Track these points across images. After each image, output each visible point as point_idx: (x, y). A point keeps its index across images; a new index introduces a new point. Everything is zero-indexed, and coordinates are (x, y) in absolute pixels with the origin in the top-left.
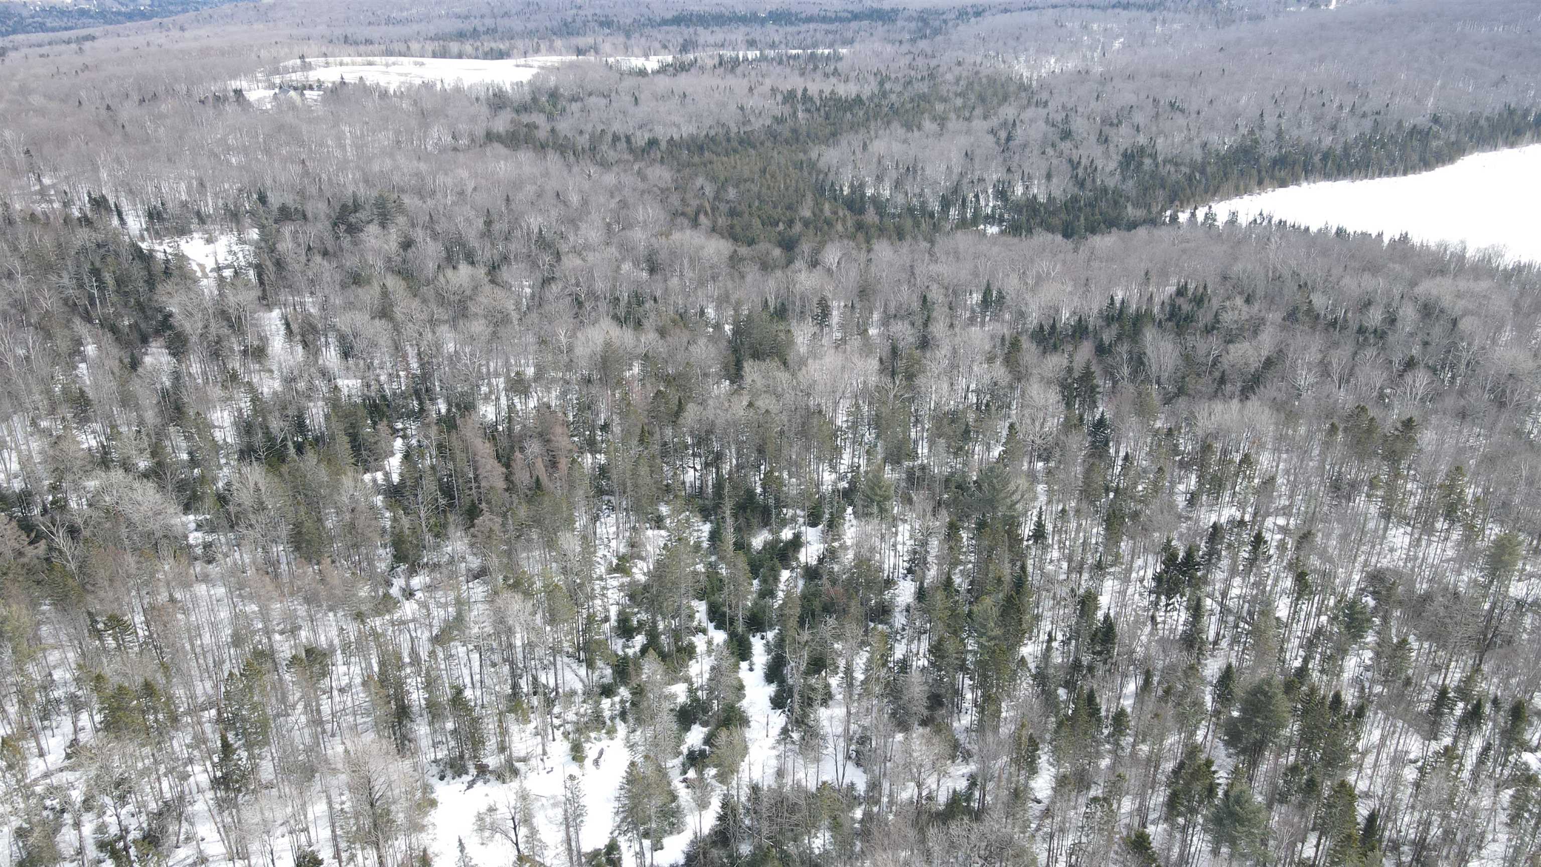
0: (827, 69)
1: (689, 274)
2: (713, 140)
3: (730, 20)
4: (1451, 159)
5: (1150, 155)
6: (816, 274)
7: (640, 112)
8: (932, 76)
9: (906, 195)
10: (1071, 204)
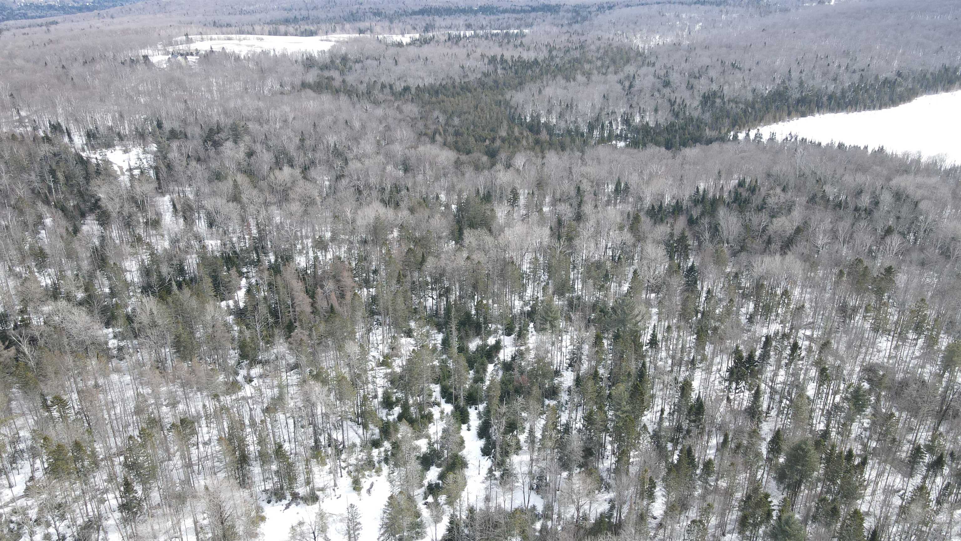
0: (516, 43)
1: (429, 172)
2: (444, 87)
3: (455, 11)
4: (909, 99)
5: (720, 97)
6: (511, 172)
7: (399, 70)
8: (582, 47)
9: (566, 122)
10: (671, 128)
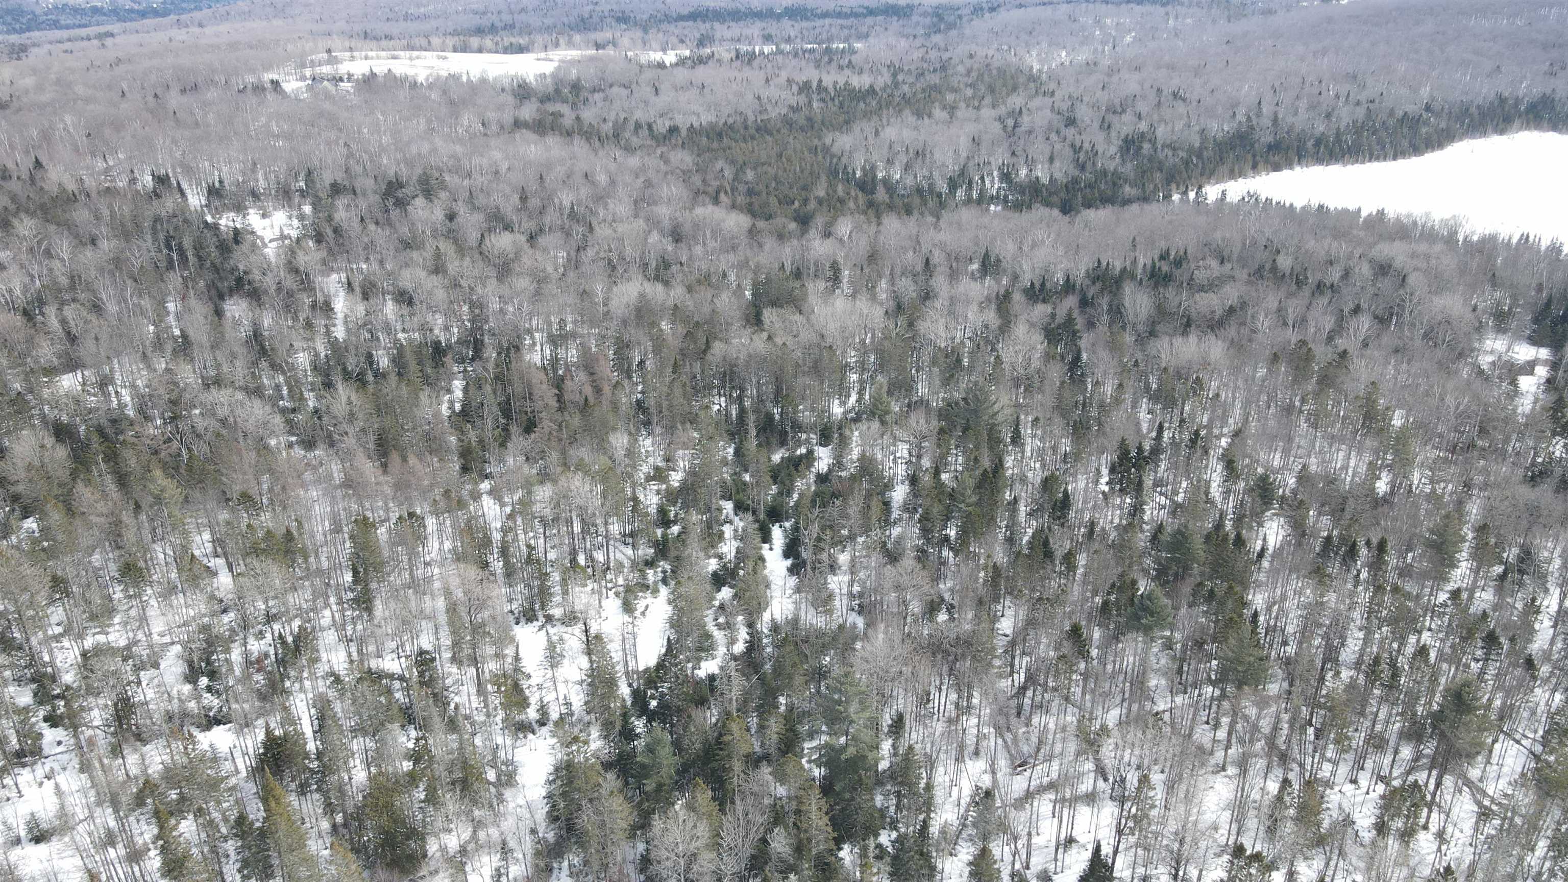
0: (841, 62)
1: (711, 244)
2: (731, 127)
3: (746, 15)
4: (1440, 145)
5: (1150, 141)
6: (829, 242)
7: (660, 102)
8: (944, 68)
9: (916, 177)
10: (1072, 185)
